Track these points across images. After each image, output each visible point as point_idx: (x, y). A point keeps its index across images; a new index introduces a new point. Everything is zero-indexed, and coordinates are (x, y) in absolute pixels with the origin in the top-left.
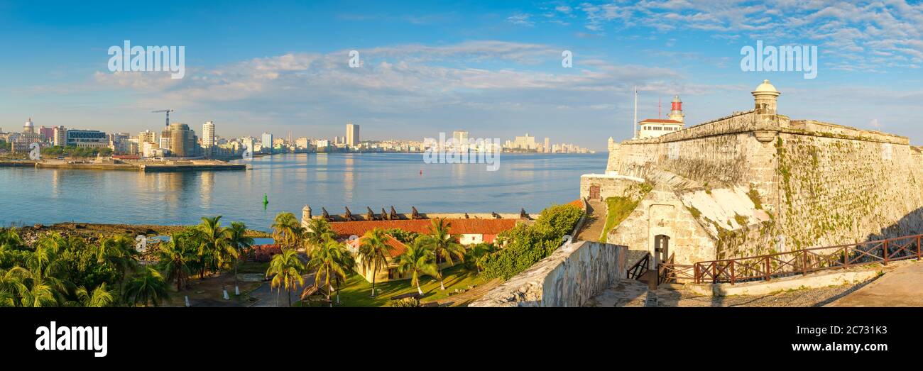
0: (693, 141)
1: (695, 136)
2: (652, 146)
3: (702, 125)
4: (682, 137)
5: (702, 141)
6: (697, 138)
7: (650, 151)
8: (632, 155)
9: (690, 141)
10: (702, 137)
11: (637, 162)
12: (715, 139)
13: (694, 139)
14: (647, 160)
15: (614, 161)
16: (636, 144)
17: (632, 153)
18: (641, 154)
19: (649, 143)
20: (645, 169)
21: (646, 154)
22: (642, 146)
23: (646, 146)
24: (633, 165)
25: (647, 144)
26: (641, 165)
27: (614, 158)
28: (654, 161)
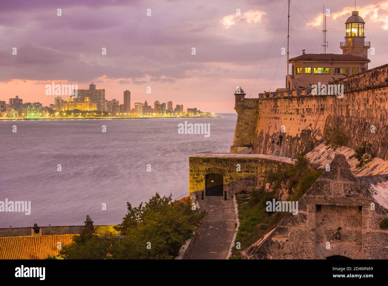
2: (314, 102)
7: (309, 110)
8: (276, 118)
11: (286, 131)
14: (303, 127)
15: (246, 129)
16: (285, 98)
17: (277, 115)
18: (292, 116)
19: (307, 97)
20: (300, 142)
21: (303, 116)
22: (295, 102)
23: (302, 102)
24: (279, 135)
25: (303, 97)
26: (294, 135)
27: (245, 123)
28: (317, 128)
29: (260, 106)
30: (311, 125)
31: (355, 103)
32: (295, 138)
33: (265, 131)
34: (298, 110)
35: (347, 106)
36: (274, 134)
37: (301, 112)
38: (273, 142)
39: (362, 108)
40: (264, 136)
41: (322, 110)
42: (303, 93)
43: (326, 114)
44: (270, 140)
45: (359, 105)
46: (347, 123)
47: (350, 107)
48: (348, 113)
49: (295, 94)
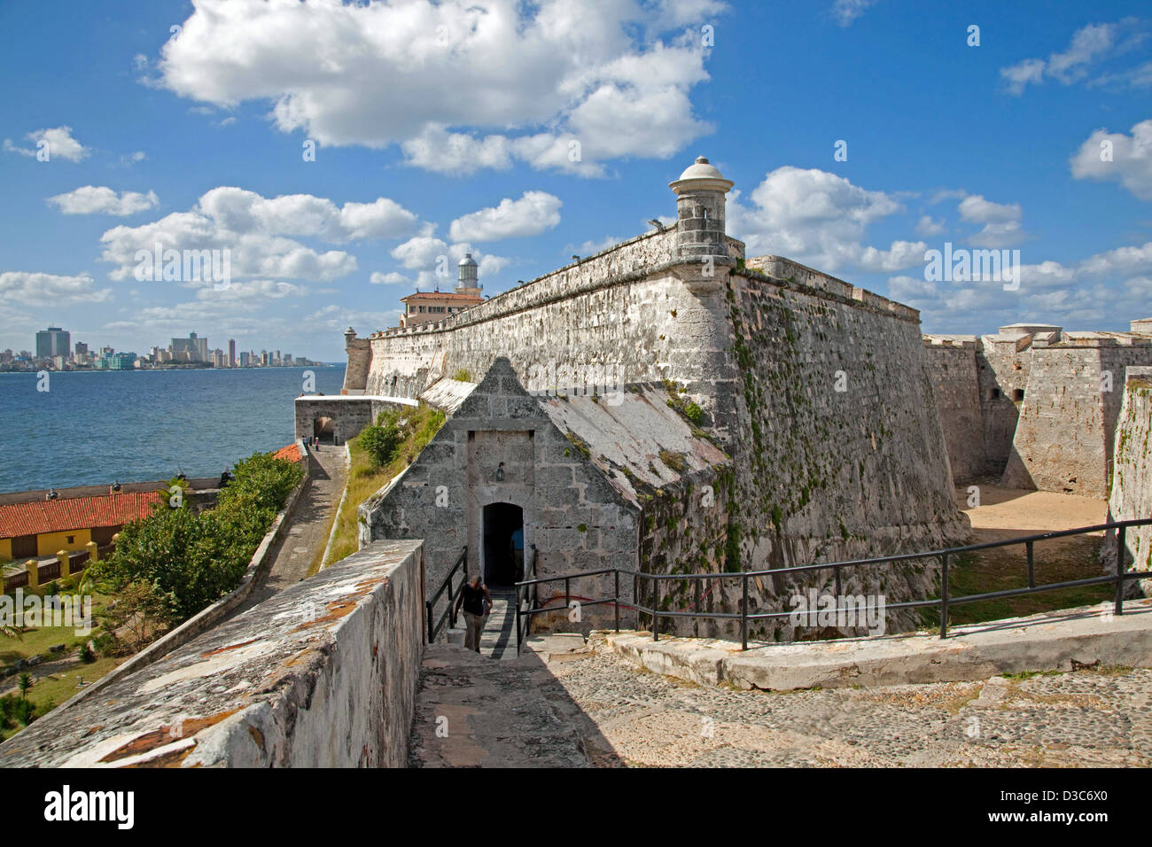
0: (518, 315)
1: (523, 304)
2: (431, 338)
3: (538, 280)
4: (493, 312)
5: (539, 314)
6: (529, 307)
7: (425, 348)
8: (389, 358)
9: (511, 317)
10: (541, 305)
11: (400, 371)
12: (570, 302)
13: (521, 310)
14: (420, 365)
15: (357, 370)
16: (399, 337)
17: (391, 355)
18: (407, 355)
19: (423, 334)
20: (416, 381)
21: (419, 354)
22: (410, 339)
23: (418, 340)
24: (393, 375)
25: (419, 335)
26: (409, 375)
27: (357, 365)
28: (435, 365)
29: (372, 347)
30: (427, 363)
31: (478, 336)
32: (410, 378)
33: (378, 373)
34: (413, 348)
35: (468, 340)
36: (388, 375)
37: (416, 350)
38: (387, 383)
39: (486, 339)
40: (377, 377)
41: (440, 346)
42: (419, 330)
43: (444, 351)
44: (384, 381)
45: (482, 336)
46: (468, 357)
47: (471, 340)
48: (469, 346)
49: (409, 331)
